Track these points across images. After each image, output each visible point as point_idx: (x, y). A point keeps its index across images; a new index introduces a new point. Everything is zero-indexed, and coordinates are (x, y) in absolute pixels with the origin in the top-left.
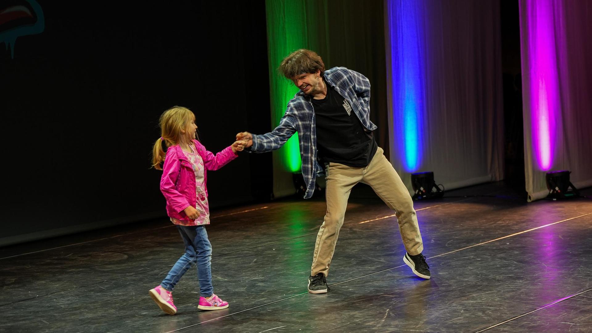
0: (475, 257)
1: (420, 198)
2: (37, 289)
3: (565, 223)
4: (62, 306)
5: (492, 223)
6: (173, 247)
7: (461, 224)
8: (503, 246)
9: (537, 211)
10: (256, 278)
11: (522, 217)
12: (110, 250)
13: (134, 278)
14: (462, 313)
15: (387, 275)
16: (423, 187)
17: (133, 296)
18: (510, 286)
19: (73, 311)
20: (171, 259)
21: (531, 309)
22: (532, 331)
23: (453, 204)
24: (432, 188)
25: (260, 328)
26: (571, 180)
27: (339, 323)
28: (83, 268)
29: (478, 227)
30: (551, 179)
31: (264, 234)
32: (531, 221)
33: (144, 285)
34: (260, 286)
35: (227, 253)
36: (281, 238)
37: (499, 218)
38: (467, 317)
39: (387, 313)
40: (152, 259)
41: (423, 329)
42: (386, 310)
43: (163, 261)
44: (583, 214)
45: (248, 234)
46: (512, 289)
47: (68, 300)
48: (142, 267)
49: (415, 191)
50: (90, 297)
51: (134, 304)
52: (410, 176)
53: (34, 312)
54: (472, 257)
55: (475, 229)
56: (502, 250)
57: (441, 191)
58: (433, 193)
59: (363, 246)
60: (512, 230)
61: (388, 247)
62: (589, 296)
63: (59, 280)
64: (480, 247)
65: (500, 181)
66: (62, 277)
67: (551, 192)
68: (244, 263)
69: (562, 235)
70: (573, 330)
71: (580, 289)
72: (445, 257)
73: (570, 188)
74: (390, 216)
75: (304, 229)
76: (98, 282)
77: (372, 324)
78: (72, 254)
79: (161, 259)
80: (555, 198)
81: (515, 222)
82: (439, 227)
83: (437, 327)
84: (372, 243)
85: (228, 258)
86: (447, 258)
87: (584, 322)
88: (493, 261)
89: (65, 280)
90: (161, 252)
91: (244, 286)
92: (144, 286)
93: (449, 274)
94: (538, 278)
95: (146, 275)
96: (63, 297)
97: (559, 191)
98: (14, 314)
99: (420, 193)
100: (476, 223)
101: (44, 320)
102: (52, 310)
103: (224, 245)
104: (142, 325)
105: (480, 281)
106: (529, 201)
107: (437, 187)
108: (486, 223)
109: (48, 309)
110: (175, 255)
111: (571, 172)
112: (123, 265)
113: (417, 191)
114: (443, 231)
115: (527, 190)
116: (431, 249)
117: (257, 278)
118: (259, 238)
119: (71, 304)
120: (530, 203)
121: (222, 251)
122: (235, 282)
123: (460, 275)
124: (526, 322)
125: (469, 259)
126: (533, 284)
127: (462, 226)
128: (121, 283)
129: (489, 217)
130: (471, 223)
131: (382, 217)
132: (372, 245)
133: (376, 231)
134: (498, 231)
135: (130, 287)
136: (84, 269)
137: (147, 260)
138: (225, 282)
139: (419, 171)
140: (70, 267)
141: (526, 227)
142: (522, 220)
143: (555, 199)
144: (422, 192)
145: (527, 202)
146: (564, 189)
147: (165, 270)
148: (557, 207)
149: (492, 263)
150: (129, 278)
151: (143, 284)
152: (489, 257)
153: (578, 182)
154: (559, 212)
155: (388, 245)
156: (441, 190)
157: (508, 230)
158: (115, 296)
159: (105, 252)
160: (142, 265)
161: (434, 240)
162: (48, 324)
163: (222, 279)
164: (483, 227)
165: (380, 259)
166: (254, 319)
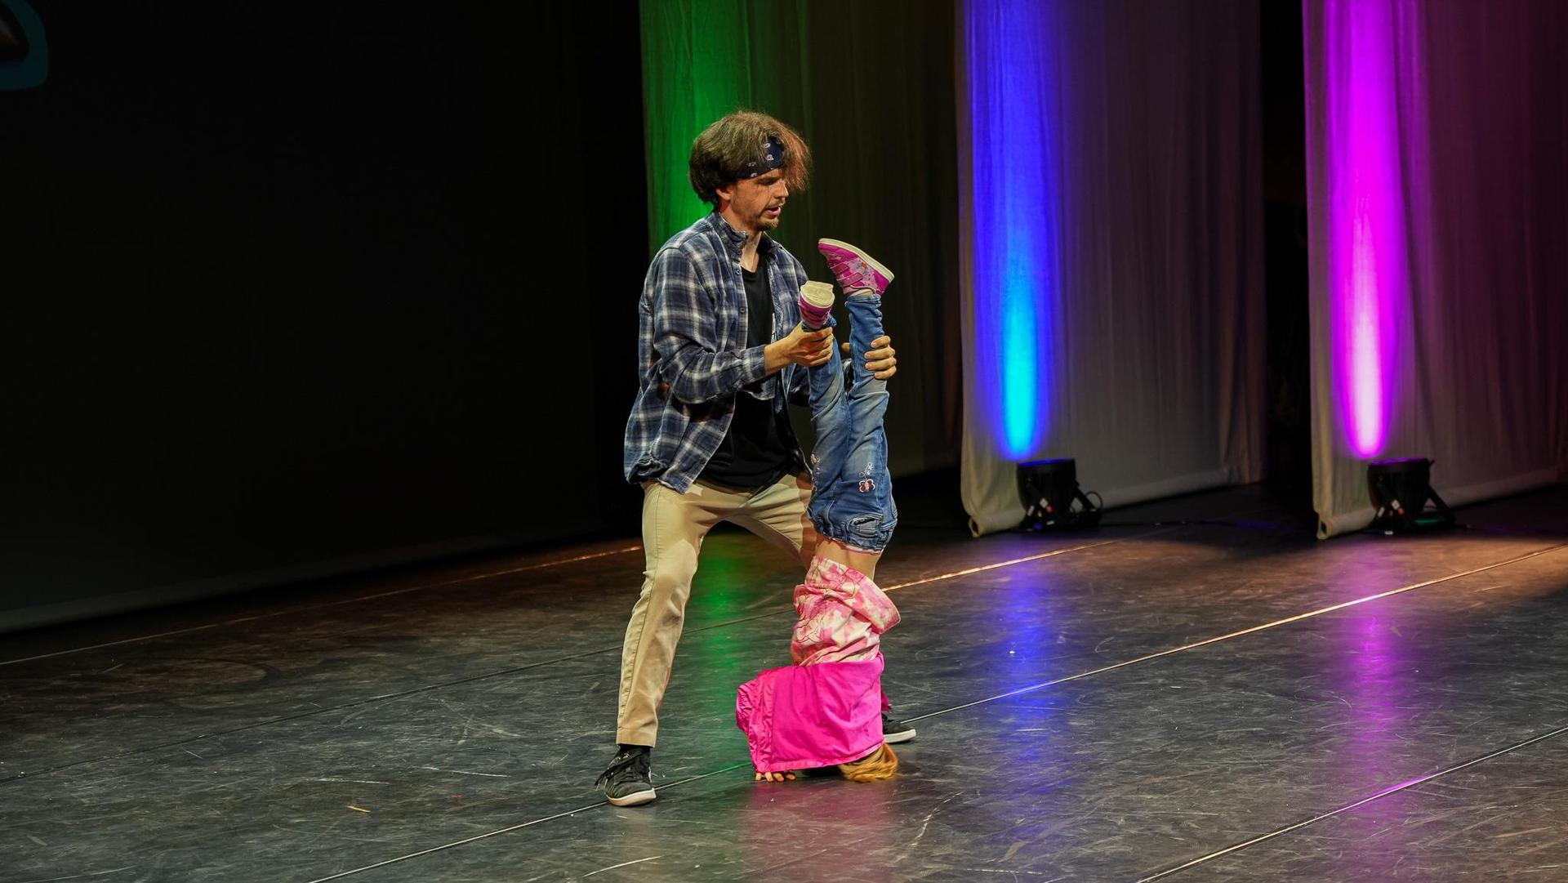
0: (1167, 682)
1: (1038, 527)
2: (22, 756)
3: (1411, 595)
4: (83, 800)
5: (1222, 592)
6: (385, 650)
7: (1140, 596)
8: (1243, 653)
9: (1341, 564)
10: (593, 733)
11: (1300, 578)
12: (220, 657)
13: (277, 729)
14: (1120, 827)
15: (935, 727)
16: (1047, 500)
17: (270, 775)
18: (1252, 757)
19: (110, 812)
20: (376, 680)
21: (1299, 815)
22: (1295, 874)
23: (1124, 544)
24: (1072, 500)
25: (593, 862)
26: (1433, 482)
27: (799, 850)
28: (147, 701)
29: (1183, 604)
30: (1381, 479)
32: (1323, 588)
33: (302, 747)
34: (602, 752)
35: (524, 666)
37: (1240, 581)
38: (1133, 838)
39: (926, 825)
40: (328, 680)
41: (1014, 868)
42: (924, 817)
43: (357, 687)
44: (1460, 572)
45: (583, 616)
46: (1257, 764)
47: (101, 786)
48: (302, 700)
49: (1027, 508)
50: (158, 777)
51: (272, 797)
52: (1015, 469)
53: (10, 814)
54: (1160, 681)
55: (1175, 609)
56: (1239, 665)
57: (1094, 510)
58: (1074, 515)
60: (1272, 612)
61: (944, 654)
62: (1453, 783)
63: (82, 733)
64: (1185, 655)
65: (1251, 484)
66: (92, 725)
67: (1380, 514)
68: (566, 694)
69: (1399, 625)
70: (1404, 870)
71: (1434, 764)
72: (1091, 680)
73: (1430, 502)
74: (956, 572)
75: (731, 606)
76: (181, 739)
77: (885, 853)
78: (121, 665)
79: (351, 682)
80: (1389, 530)
81: (1279, 592)
82: (1081, 602)
83: (1051, 863)
84: (904, 643)
85: (527, 680)
86: (1095, 683)
87: (1434, 852)
88: (1213, 691)
89: (98, 733)
90: (353, 661)
91: (563, 753)
92: (301, 750)
93: (1097, 725)
94: (1327, 736)
95: (308, 722)
96: (89, 777)
97: (1401, 511)
99: (1040, 515)
100: (1179, 593)
101: (34, 835)
102: (58, 809)
103: (518, 646)
104: (289, 851)
105: (1174, 744)
106: (1321, 536)
107: (1083, 499)
108: (1204, 594)
109: (48, 807)
110: (390, 670)
111: (1433, 462)
112: (252, 695)
113: (1032, 508)
114: (1091, 613)
115: (1317, 509)
116: (1056, 661)
117: (597, 733)
118: (611, 629)
119: (108, 795)
120: (1323, 541)
121: (511, 661)
122: (538, 741)
123: (1124, 727)
124: (1283, 851)
125: (1151, 687)
126: (1311, 752)
127: (1142, 601)
128: (243, 741)
129: (1214, 577)
130: (1164, 594)
131: (935, 576)
132: (903, 649)
133: (917, 612)
134: (1235, 613)
135: (264, 753)
136: (147, 705)
137: (314, 683)
138: (513, 741)
139: (1038, 458)
140: (113, 700)
141: (1308, 604)
142: (1299, 587)
143: (1391, 533)
144: (1044, 510)
145: (1316, 539)
146: (1413, 508)
147: (359, 709)
148: (1394, 553)
149: (1209, 699)
150: (263, 729)
151: (300, 744)
152: (1204, 682)
153: (1451, 489)
154: (1398, 564)
155: (946, 649)
156: (1093, 507)
157: (1261, 610)
158: (224, 776)
159: (208, 661)
160: (300, 696)
161: (1066, 636)
162: (43, 846)
163: (506, 733)
164: (1196, 605)
165: (921, 686)
166: (580, 837)
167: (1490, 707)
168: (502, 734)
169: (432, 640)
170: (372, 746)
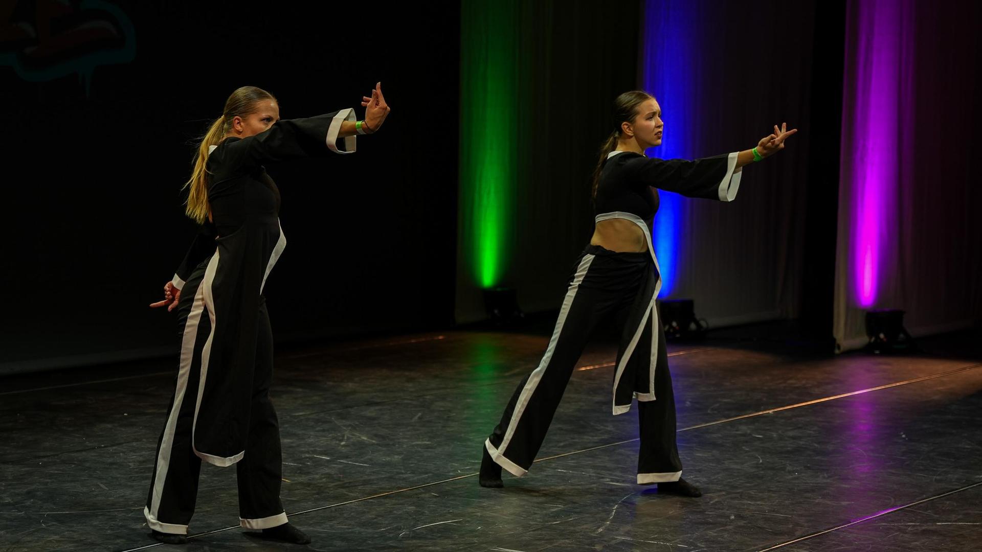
0: (753, 433)
3: (895, 389)
5: (780, 381)
7: (733, 381)
9: (850, 368)
10: (418, 443)
11: (826, 375)
14: (732, 521)
23: (721, 350)
24: (691, 324)
26: (905, 324)
30: (873, 321)
31: (436, 377)
35: (379, 401)
36: (461, 384)
37: (790, 376)
38: (740, 527)
39: (614, 511)
42: (614, 506)
44: (923, 378)
47: (141, 456)
57: (703, 330)
58: (691, 331)
59: (581, 404)
64: (761, 418)
67: (872, 340)
68: (403, 419)
69: (889, 407)
72: (707, 429)
73: (902, 336)
77: (591, 527)
82: (698, 383)
83: (691, 540)
86: (710, 431)
88: (781, 441)
93: (713, 456)
97: (885, 340)
98: (60, 470)
99: (671, 330)
101: (102, 483)
102: (116, 468)
105: (761, 471)
106: (837, 351)
107: (697, 323)
111: (905, 312)
114: (704, 389)
115: (835, 336)
116: (686, 416)
120: (838, 355)
125: (743, 436)
127: (734, 383)
129: (775, 372)
130: (747, 380)
138: (373, 444)
139: (672, 298)
141: (832, 391)
142: (827, 381)
143: (878, 351)
144: (674, 328)
145: (834, 353)
146: (893, 338)
148: (881, 364)
154: (884, 371)
156: (702, 327)
161: (690, 402)
162: (106, 490)
163: (368, 440)
164: (766, 388)
165: (607, 426)
166: (411, 505)
167: (953, 460)
168: (366, 440)
169: (328, 383)
170: (292, 443)
